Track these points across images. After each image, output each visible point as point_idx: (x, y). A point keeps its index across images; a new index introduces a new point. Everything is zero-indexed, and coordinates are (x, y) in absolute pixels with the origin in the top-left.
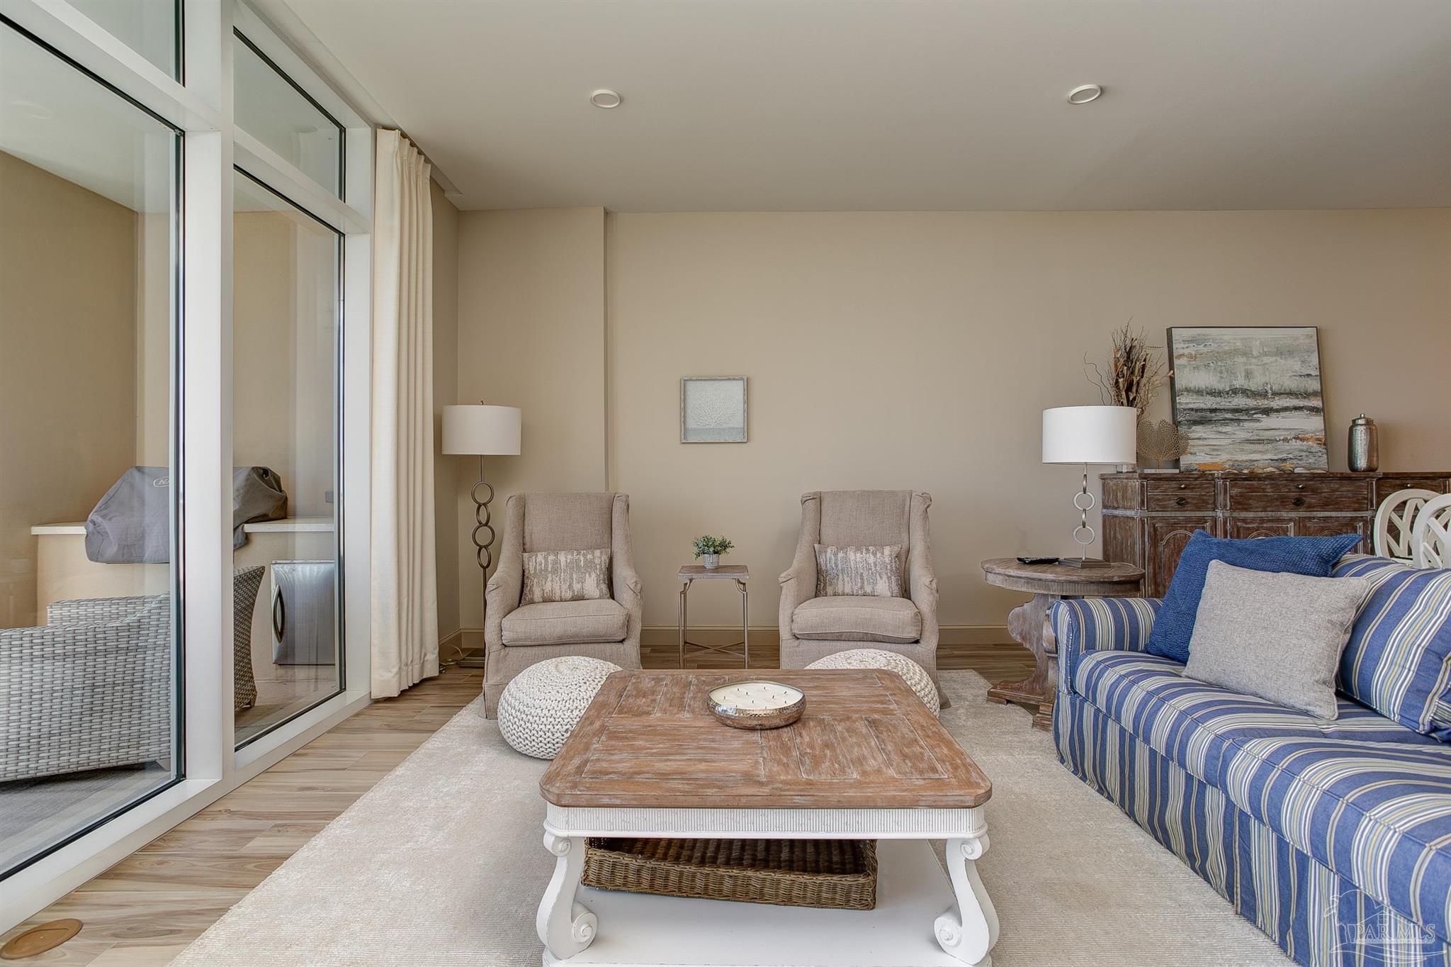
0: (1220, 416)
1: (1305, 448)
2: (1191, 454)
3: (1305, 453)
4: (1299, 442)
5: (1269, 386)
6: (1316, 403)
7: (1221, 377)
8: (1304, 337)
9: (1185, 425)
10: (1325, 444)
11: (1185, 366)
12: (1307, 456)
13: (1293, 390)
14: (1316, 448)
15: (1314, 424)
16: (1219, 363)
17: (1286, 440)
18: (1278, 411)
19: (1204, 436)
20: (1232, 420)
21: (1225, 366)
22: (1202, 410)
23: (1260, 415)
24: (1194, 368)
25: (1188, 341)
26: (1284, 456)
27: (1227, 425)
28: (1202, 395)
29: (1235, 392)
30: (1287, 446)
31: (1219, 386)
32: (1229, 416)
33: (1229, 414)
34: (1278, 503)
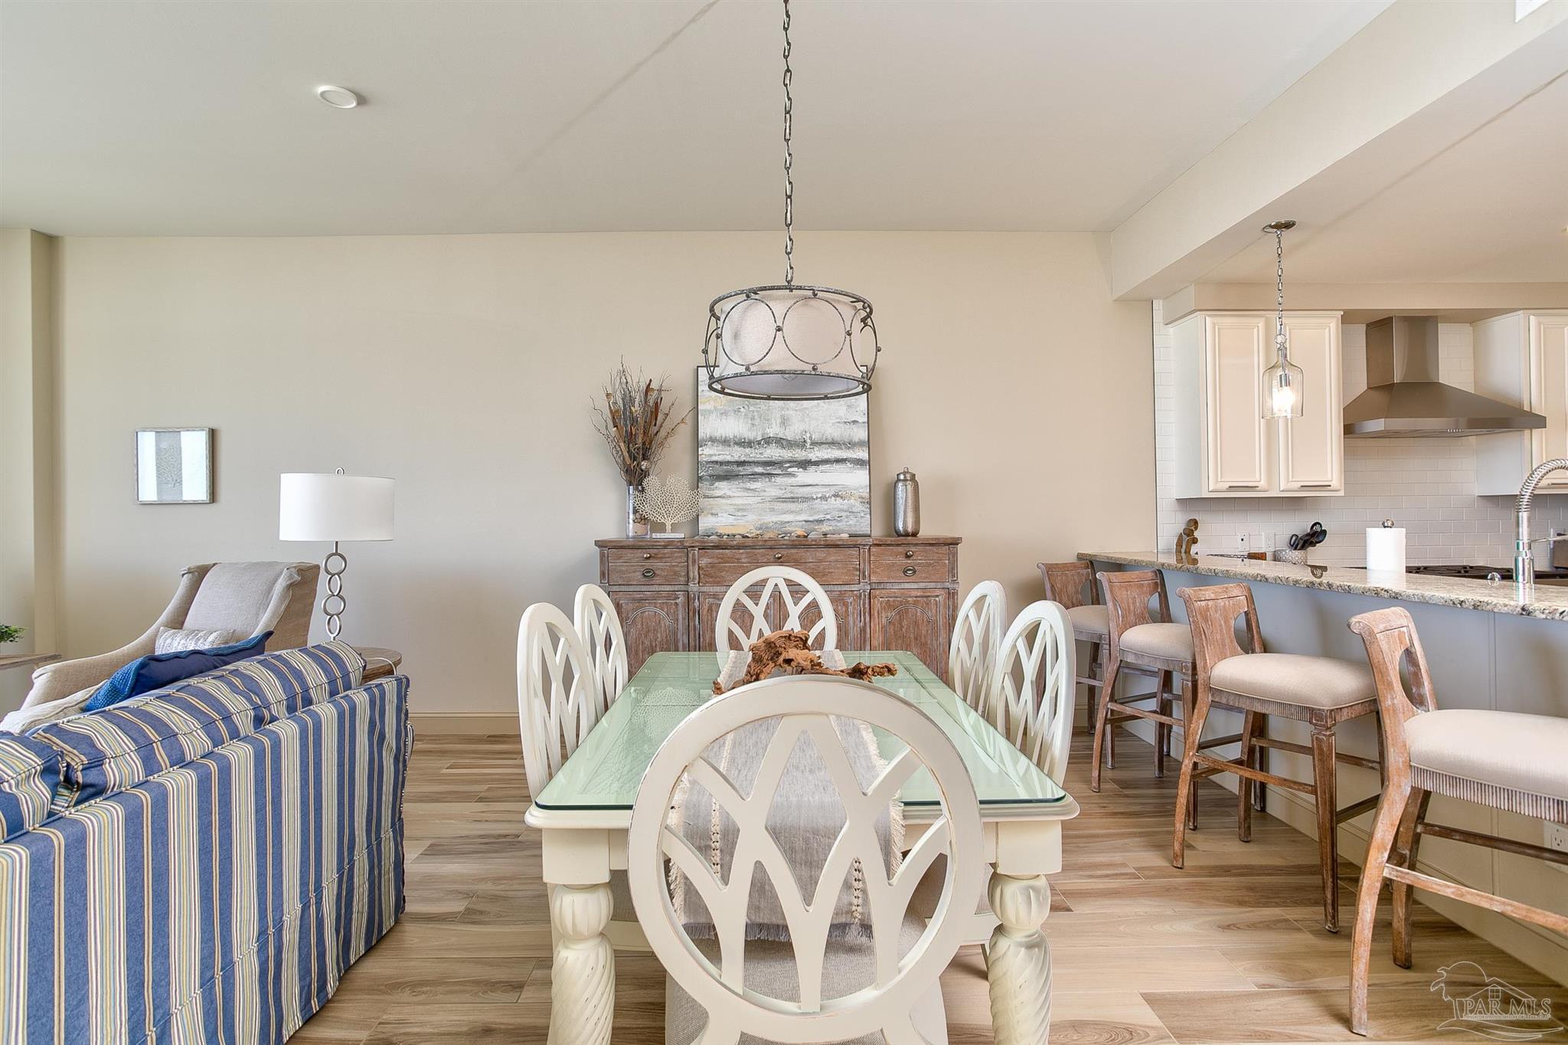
0: (749, 470)
1: (845, 507)
2: (712, 514)
3: (846, 514)
4: (841, 501)
5: (808, 435)
6: (862, 454)
7: (753, 425)
9: (707, 480)
10: (868, 503)
11: (710, 412)
12: (847, 517)
13: (835, 438)
14: (859, 507)
15: (858, 479)
16: (752, 408)
17: (824, 498)
18: (817, 463)
19: (729, 493)
20: (762, 474)
21: (757, 411)
22: (728, 463)
23: (795, 469)
24: (722, 414)
26: (820, 517)
27: (755, 480)
28: (730, 446)
29: (768, 441)
30: (824, 505)
31: (750, 435)
32: (760, 470)
33: (760, 468)
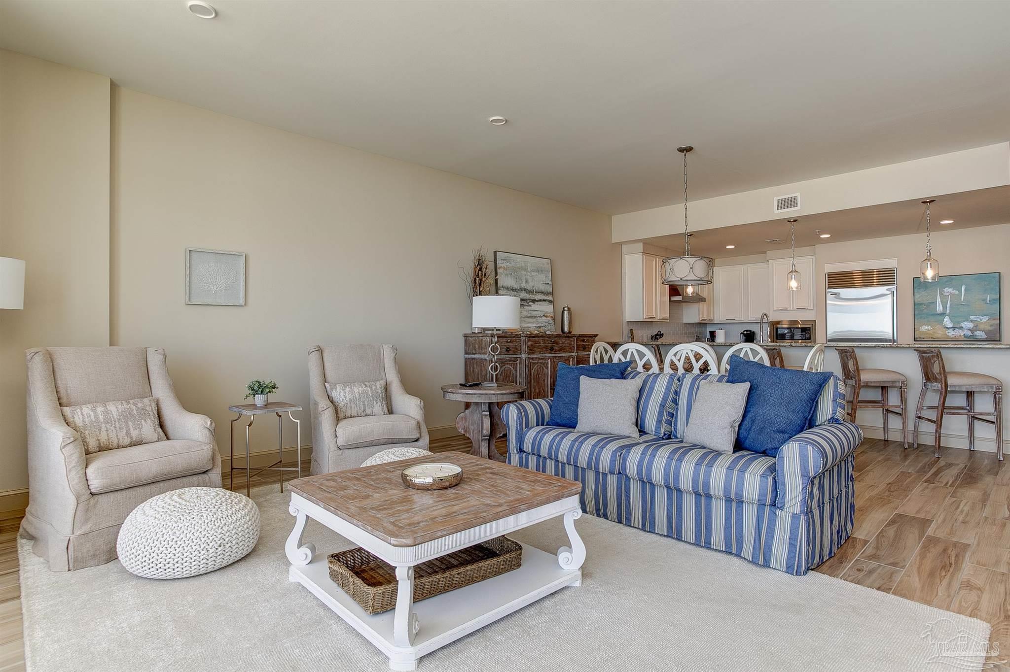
1: (547, 321)
4: (545, 318)
5: (534, 288)
6: (550, 298)
7: (517, 281)
8: (545, 263)
10: (554, 319)
11: (502, 273)
12: (548, 325)
13: (543, 290)
14: (551, 321)
15: (548, 308)
16: (516, 274)
17: (541, 317)
18: (538, 301)
21: (518, 275)
23: (531, 303)
24: (506, 275)
25: (504, 260)
26: (540, 325)
28: (509, 290)
29: (522, 289)
30: (541, 320)
31: (516, 286)
34: (545, 350)
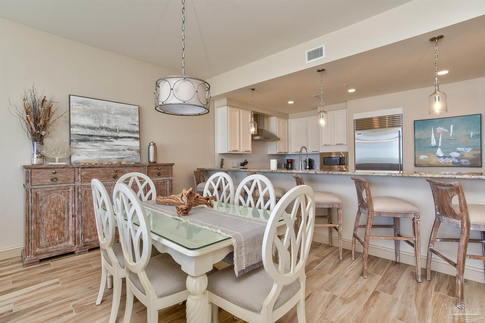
0: (94, 138)
2: (78, 155)
3: (132, 156)
4: (129, 151)
5: (118, 127)
6: (137, 136)
7: (96, 121)
8: (134, 109)
9: (75, 141)
10: (140, 152)
11: (76, 114)
12: (132, 157)
13: (128, 129)
14: (136, 153)
15: (136, 144)
16: (95, 115)
17: (124, 150)
18: (121, 138)
19: (85, 147)
20: (100, 140)
21: (97, 116)
22: (85, 135)
24: (82, 115)
25: (79, 103)
26: (123, 157)
27: (97, 142)
28: (85, 128)
29: (102, 128)
30: (124, 153)
31: (94, 125)
32: (99, 139)
33: (99, 138)
34: (106, 178)
